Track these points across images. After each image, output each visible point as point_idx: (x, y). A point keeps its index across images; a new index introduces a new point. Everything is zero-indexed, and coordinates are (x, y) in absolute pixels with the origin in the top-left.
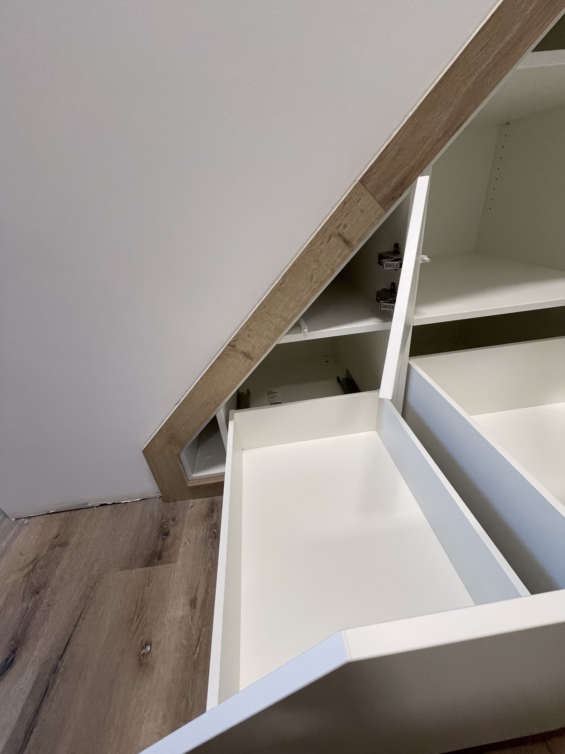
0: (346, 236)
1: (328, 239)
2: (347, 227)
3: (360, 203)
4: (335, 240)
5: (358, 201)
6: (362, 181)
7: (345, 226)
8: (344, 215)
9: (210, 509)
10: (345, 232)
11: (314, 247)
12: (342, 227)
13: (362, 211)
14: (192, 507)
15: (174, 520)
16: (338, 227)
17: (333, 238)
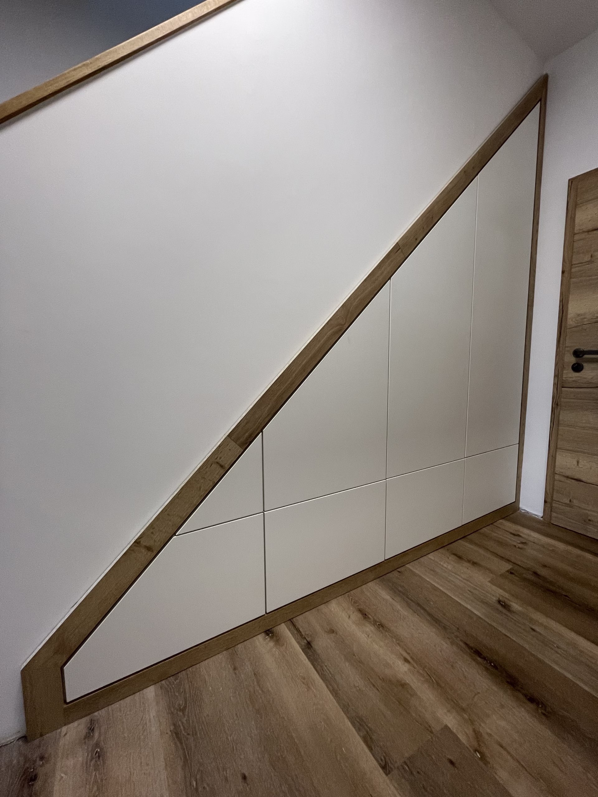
0: (221, 463)
1: (210, 465)
2: (222, 458)
3: (229, 446)
4: (214, 466)
5: (227, 445)
6: (229, 436)
7: (220, 458)
8: (220, 452)
9: (90, 728)
10: (220, 461)
11: (202, 470)
12: (218, 458)
13: (230, 449)
14: (66, 734)
15: (42, 758)
16: (216, 458)
17: (213, 465)
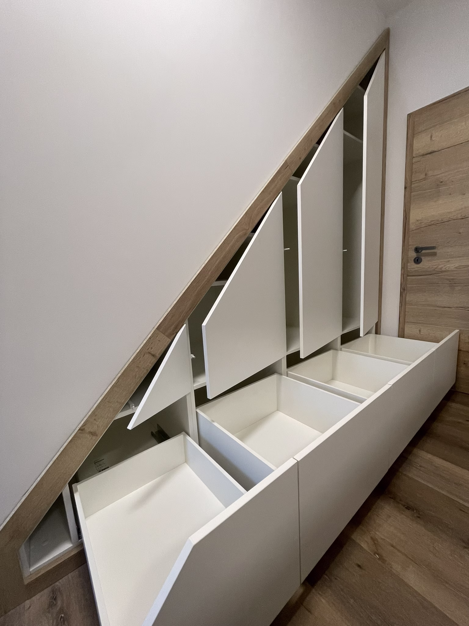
1: (143, 355)
2: (153, 349)
3: (158, 337)
4: (147, 356)
6: (158, 329)
8: (151, 343)
9: (52, 597)
10: (152, 351)
11: (136, 361)
12: (150, 349)
13: (159, 341)
14: (30, 607)
16: (148, 349)
17: (146, 354)
